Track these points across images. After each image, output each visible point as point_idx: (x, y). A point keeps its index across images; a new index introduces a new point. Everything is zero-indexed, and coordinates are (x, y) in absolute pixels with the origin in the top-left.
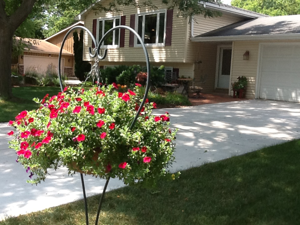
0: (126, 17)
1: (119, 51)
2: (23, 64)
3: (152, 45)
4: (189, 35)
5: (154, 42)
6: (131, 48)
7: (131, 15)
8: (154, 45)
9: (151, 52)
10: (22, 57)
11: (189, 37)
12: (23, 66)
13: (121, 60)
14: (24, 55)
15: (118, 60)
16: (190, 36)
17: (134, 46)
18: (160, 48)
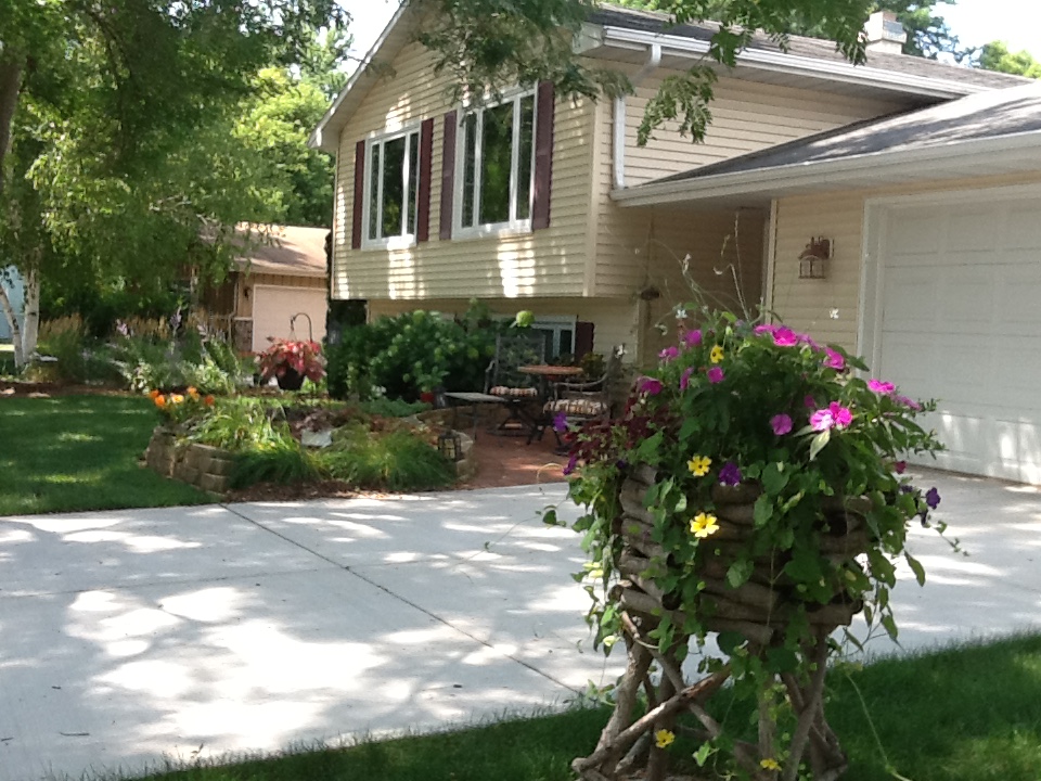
0: (435, 122)
1: (415, 259)
2: (250, 315)
3: (501, 228)
4: (606, 180)
5: (506, 218)
6: (446, 244)
7: (445, 114)
8: (504, 230)
9: (493, 257)
10: (247, 293)
11: (604, 190)
12: (251, 322)
13: (422, 293)
14: (255, 286)
15: (412, 293)
16: (613, 186)
17: (453, 236)
18: (518, 238)
